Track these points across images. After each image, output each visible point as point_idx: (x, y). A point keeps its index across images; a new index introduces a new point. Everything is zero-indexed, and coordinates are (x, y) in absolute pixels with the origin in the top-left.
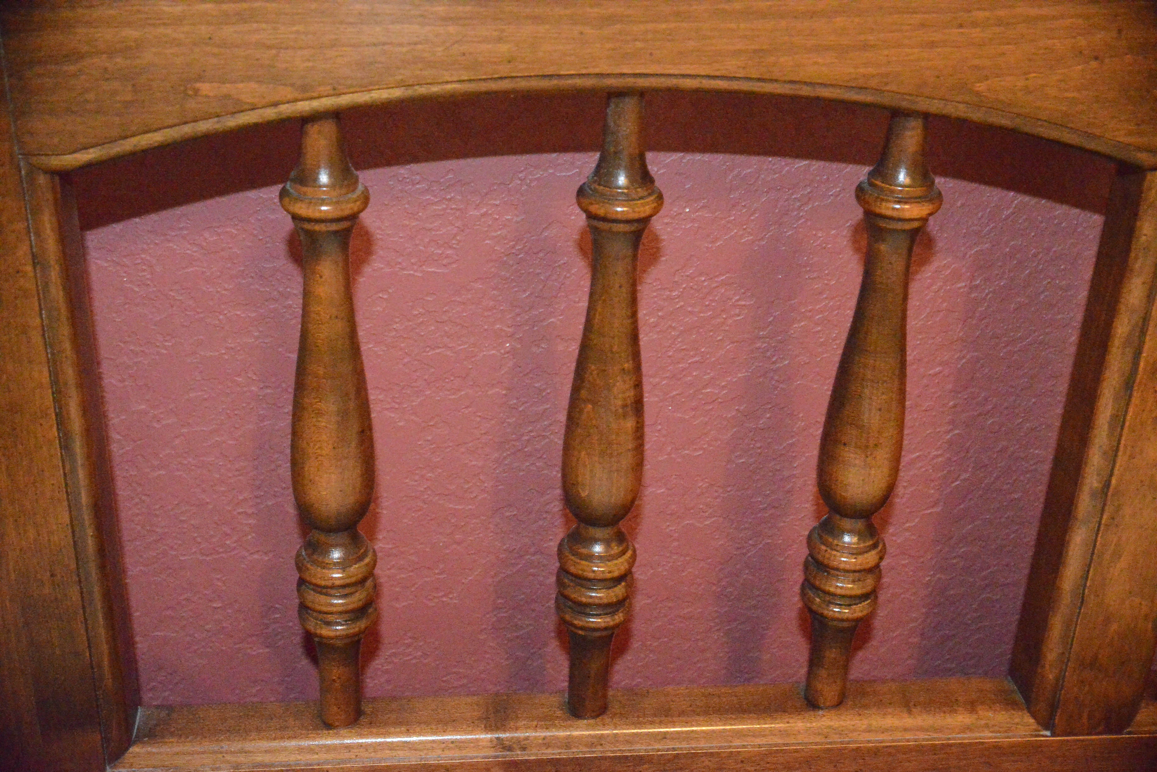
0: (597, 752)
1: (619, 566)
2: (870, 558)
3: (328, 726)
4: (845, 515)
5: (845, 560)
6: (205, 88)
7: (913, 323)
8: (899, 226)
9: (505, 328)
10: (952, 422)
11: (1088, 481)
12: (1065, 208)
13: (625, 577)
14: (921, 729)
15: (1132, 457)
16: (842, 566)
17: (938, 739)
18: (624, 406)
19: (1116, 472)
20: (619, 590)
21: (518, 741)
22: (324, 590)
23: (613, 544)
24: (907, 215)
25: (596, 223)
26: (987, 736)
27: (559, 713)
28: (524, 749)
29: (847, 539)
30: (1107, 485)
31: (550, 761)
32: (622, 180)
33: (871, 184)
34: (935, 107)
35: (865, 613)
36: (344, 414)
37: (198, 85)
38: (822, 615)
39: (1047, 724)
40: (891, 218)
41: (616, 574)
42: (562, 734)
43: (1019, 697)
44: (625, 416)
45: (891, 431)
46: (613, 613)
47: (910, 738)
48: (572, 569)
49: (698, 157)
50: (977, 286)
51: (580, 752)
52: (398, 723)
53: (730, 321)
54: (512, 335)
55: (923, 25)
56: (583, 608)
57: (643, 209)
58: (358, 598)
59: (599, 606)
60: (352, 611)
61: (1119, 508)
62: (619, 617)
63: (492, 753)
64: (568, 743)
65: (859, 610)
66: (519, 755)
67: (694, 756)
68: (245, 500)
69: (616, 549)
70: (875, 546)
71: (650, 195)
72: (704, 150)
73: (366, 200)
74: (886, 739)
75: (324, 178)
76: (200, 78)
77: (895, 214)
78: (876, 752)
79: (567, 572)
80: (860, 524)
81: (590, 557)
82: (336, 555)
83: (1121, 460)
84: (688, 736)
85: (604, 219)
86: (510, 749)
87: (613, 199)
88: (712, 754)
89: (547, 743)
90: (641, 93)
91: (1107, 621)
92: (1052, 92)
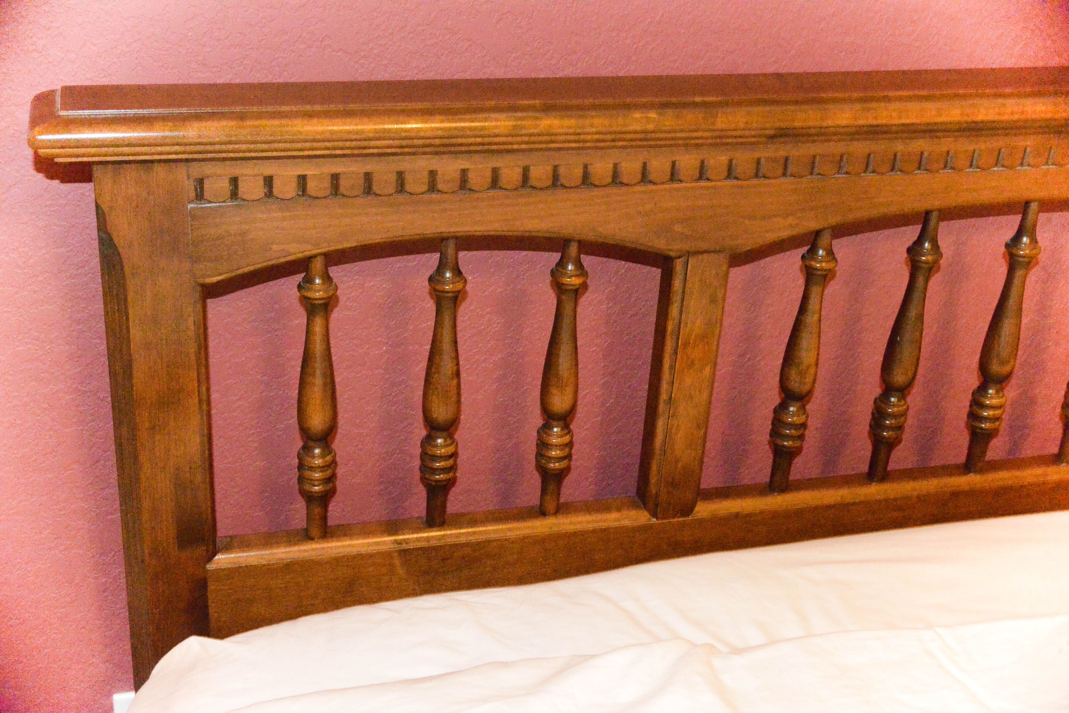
0: (443, 542)
1: (451, 449)
2: (567, 439)
3: (312, 539)
4: (554, 419)
5: (554, 441)
6: (274, 247)
7: (580, 327)
8: (571, 287)
9: (383, 340)
10: (603, 374)
11: (662, 397)
12: (648, 268)
13: (454, 455)
14: (596, 521)
15: (680, 384)
16: (554, 443)
17: (604, 525)
18: (452, 374)
19: (673, 392)
20: (451, 462)
21: (405, 540)
22: (311, 468)
23: (448, 439)
24: (573, 283)
25: (438, 293)
26: (627, 523)
27: (422, 526)
28: (407, 543)
29: (555, 430)
30: (670, 398)
31: (420, 548)
32: (448, 275)
33: (556, 269)
34: (583, 237)
35: (565, 466)
36: (325, 384)
37: (271, 246)
38: (546, 468)
39: (654, 515)
40: (567, 285)
41: (450, 453)
42: (425, 535)
43: (640, 503)
44: (453, 379)
45: (572, 379)
46: (449, 473)
47: (590, 527)
48: (430, 452)
49: (475, 253)
50: (610, 308)
51: (433, 543)
52: (345, 535)
53: (493, 331)
54: (387, 343)
55: (575, 206)
56: (434, 471)
57: (459, 286)
58: (328, 473)
59: (441, 469)
60: (325, 479)
61: (676, 408)
62: (451, 475)
63: (392, 546)
64: (428, 539)
65: (563, 464)
66: (405, 546)
67: (489, 541)
68: (253, 434)
69: (449, 442)
70: (569, 433)
71: (462, 280)
72: (477, 250)
73: (336, 288)
74: (579, 527)
75: (317, 281)
76: (272, 243)
77: (568, 283)
78: (575, 534)
79: (426, 454)
80: (561, 423)
81: (436, 446)
82: (317, 451)
83: (676, 385)
84: (486, 532)
85: (443, 292)
86: (400, 543)
87: (444, 283)
88: (498, 540)
89: (418, 540)
90: (456, 238)
91: (677, 461)
92: (630, 230)
